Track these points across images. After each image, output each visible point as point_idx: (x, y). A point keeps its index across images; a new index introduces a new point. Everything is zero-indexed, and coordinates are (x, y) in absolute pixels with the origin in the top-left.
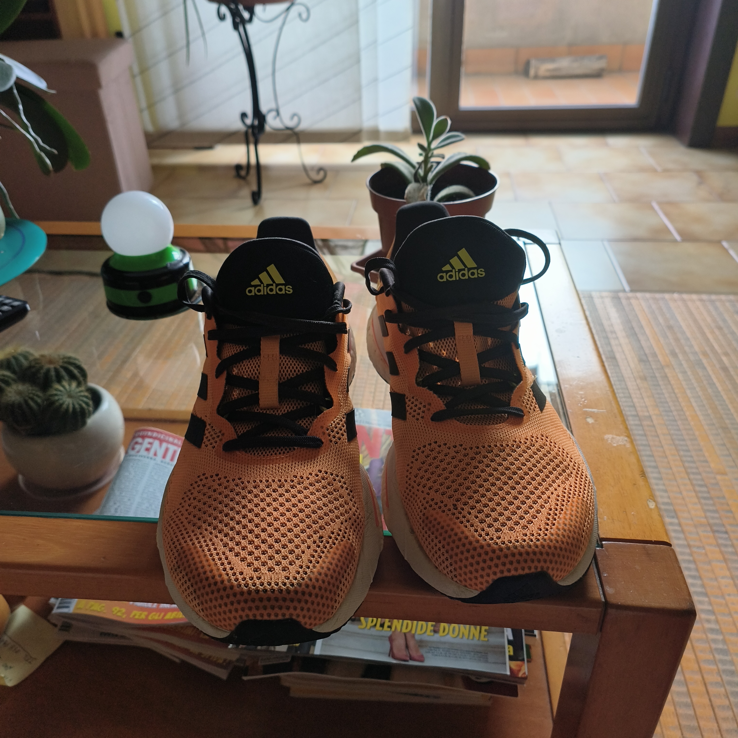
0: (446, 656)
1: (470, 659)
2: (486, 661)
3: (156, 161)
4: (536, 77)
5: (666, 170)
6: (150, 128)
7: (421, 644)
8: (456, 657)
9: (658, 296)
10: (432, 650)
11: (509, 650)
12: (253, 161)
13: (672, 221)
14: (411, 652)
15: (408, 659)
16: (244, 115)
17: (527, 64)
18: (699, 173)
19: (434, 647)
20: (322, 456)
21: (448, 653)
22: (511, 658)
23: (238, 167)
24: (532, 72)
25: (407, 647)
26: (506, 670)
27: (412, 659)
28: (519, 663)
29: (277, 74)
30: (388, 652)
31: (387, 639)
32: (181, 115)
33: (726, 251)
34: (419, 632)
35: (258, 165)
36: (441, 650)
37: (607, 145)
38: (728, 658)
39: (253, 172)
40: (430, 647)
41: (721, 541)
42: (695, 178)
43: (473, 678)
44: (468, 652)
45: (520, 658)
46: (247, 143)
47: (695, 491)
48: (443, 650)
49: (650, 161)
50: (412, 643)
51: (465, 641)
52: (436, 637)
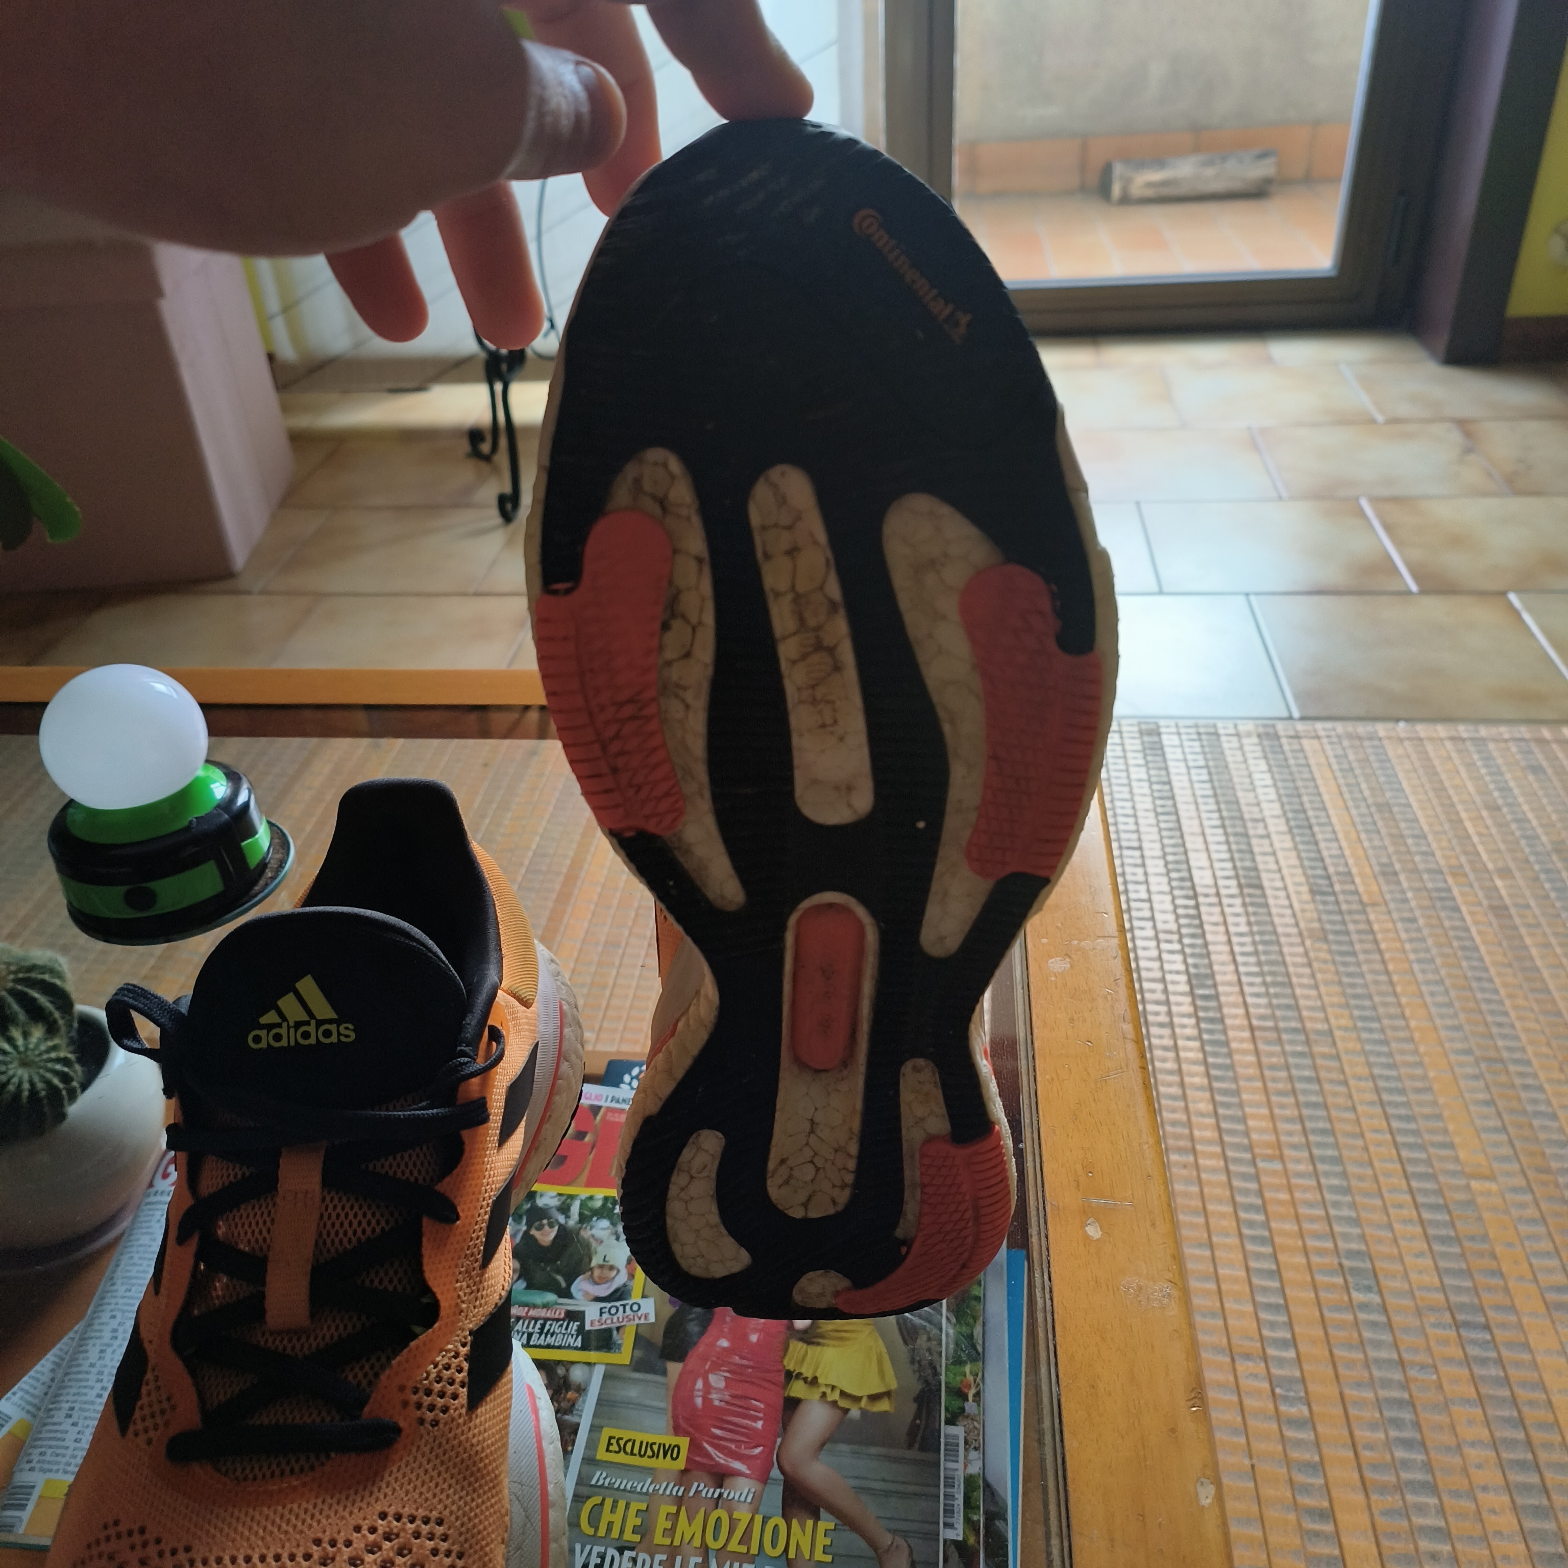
3: (304, 421)
4: (1126, 200)
5: (1394, 421)
6: (289, 353)
9: (1362, 729)
13: (1399, 543)
17: (1107, 173)
18: (1464, 425)
20: (395, 1469)
23: (475, 435)
24: (1116, 190)
29: (546, 238)
33: (1515, 615)
35: (510, 427)
37: (1269, 360)
39: (505, 446)
41: (1473, 1351)
42: (1456, 436)
46: (490, 379)
47: (1421, 1222)
49: (1362, 400)
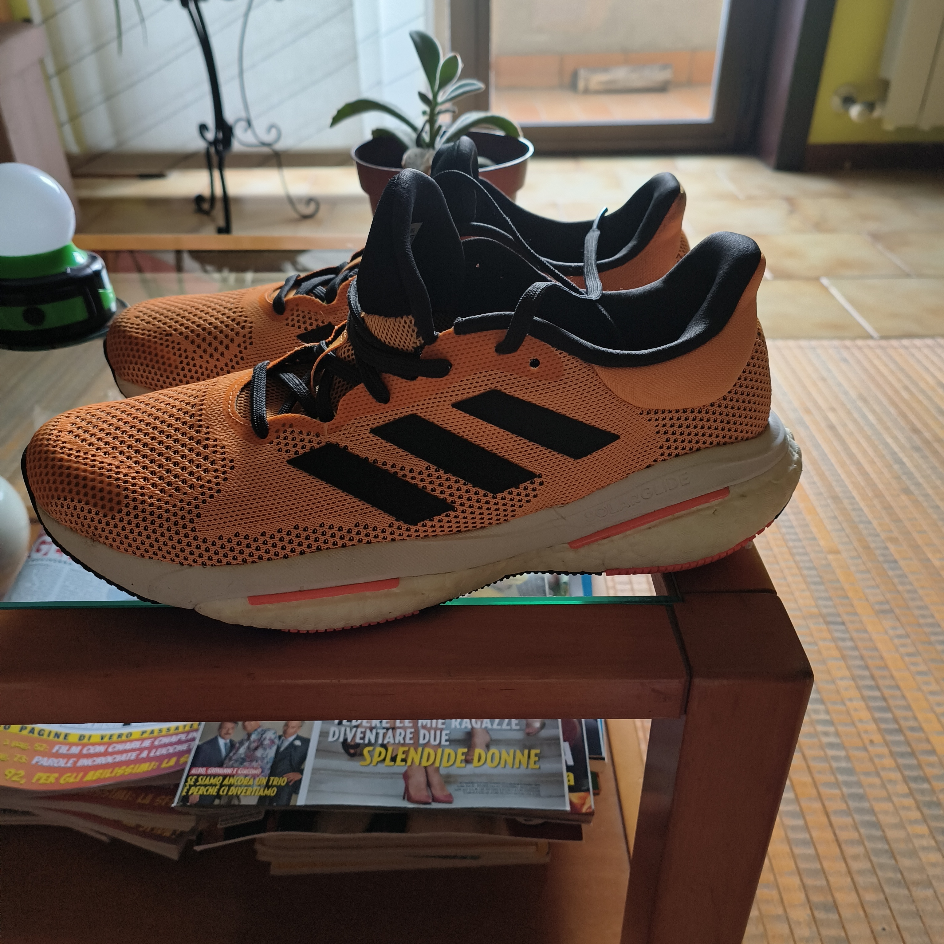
0: (483, 793)
1: (516, 794)
2: (538, 795)
3: (85, 193)
4: (587, 91)
5: (750, 198)
6: (75, 149)
7: (448, 779)
8: (497, 793)
10: (463, 786)
11: (569, 779)
12: (218, 191)
14: (433, 792)
15: (431, 801)
16: (203, 128)
17: (575, 76)
18: (790, 201)
19: (466, 783)
21: (485, 788)
22: (572, 789)
23: (199, 199)
24: (581, 85)
25: (429, 784)
26: (564, 805)
27: (435, 800)
28: (582, 794)
29: (246, 76)
30: (402, 794)
31: (401, 776)
32: (117, 131)
33: (825, 289)
34: (445, 763)
35: (226, 198)
36: (476, 785)
37: (676, 169)
38: (853, 779)
39: (219, 206)
40: (461, 783)
41: (837, 635)
42: (784, 206)
43: (521, 820)
44: (513, 785)
45: (584, 788)
46: (210, 168)
47: (802, 575)
48: (478, 786)
49: (730, 187)
50: (435, 780)
51: (508, 770)
52: (469, 769)
